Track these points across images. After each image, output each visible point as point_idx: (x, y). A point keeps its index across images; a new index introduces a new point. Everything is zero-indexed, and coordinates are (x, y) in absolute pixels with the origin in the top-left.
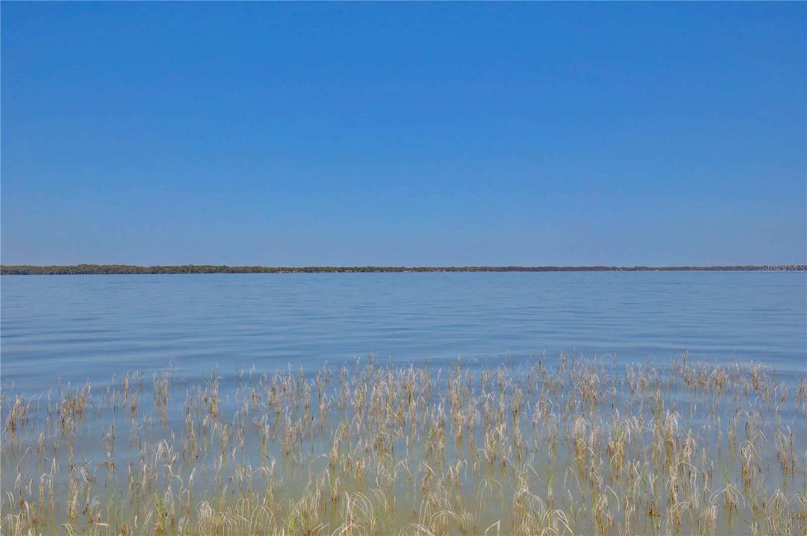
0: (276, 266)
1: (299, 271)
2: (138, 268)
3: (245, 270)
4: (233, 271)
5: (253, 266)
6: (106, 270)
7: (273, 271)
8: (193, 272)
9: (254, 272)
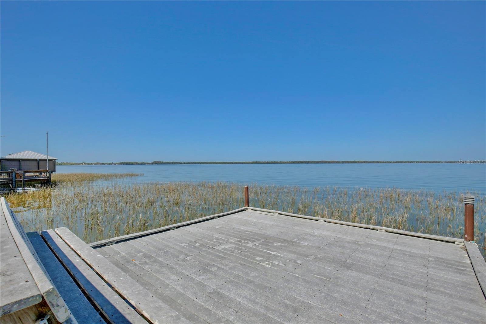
0: (385, 161)
1: (394, 163)
2: (338, 162)
3: (373, 162)
4: (369, 163)
5: (376, 161)
6: (329, 162)
7: (383, 162)
8: (355, 163)
9: (376, 163)
